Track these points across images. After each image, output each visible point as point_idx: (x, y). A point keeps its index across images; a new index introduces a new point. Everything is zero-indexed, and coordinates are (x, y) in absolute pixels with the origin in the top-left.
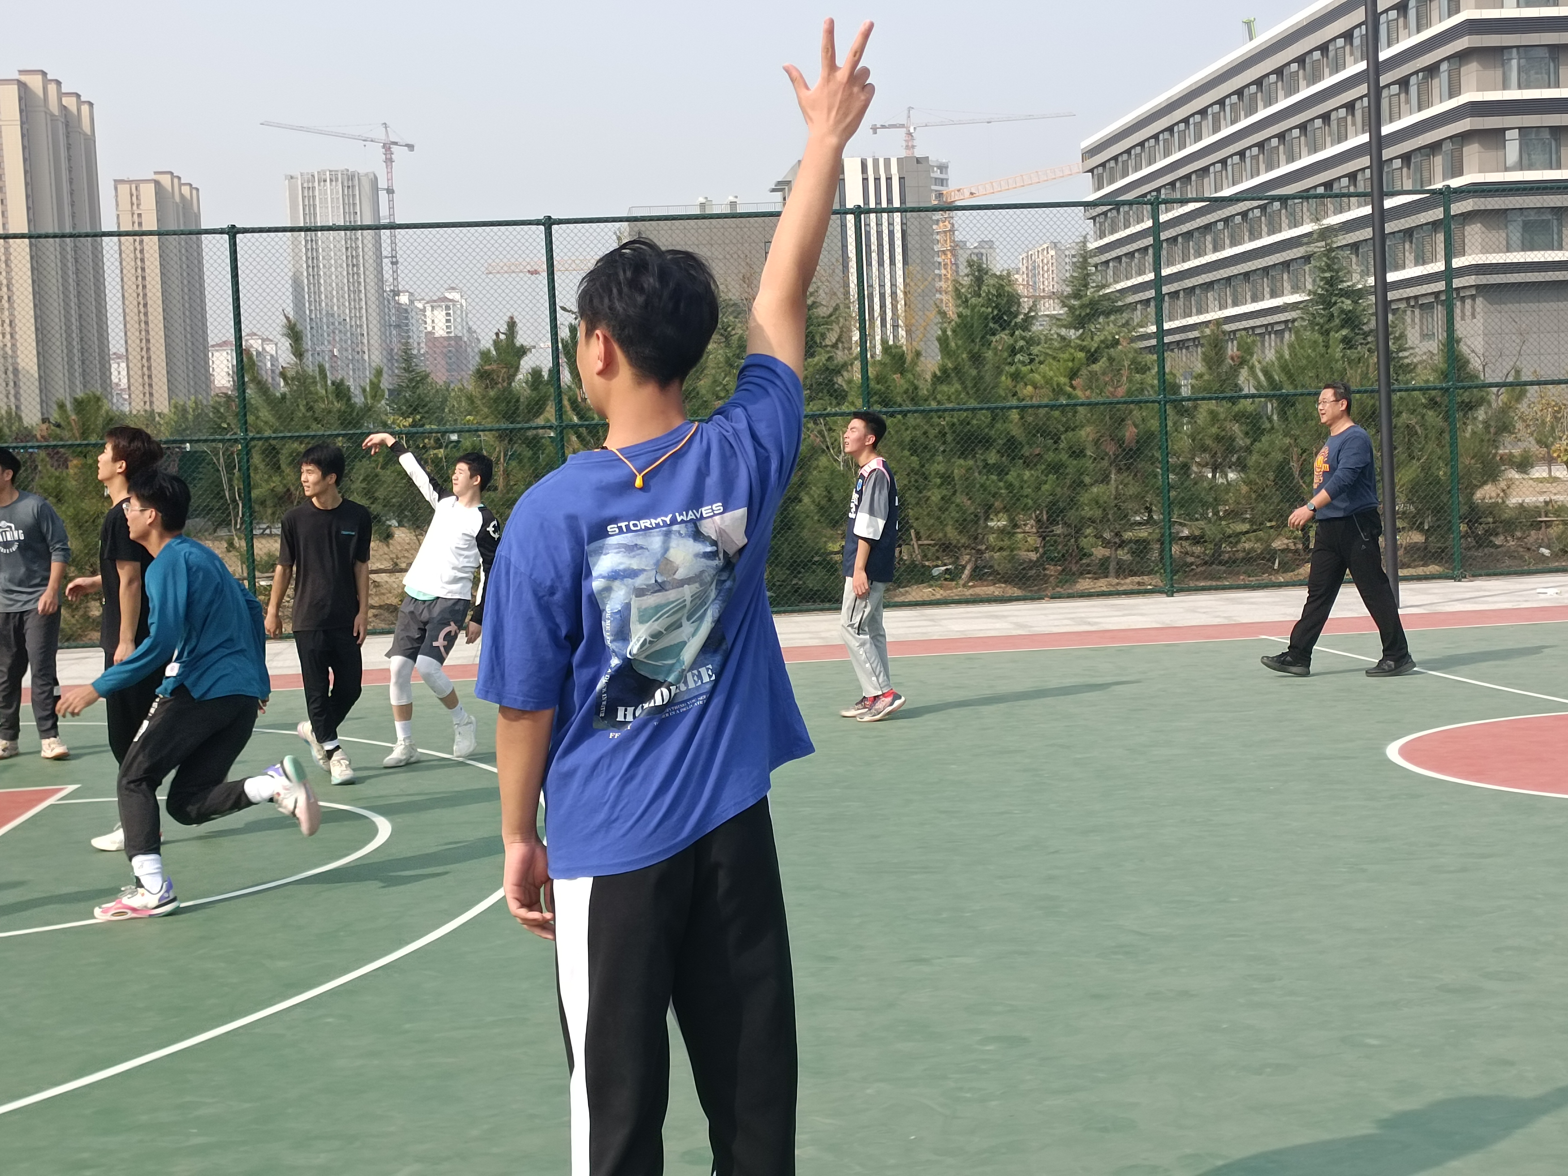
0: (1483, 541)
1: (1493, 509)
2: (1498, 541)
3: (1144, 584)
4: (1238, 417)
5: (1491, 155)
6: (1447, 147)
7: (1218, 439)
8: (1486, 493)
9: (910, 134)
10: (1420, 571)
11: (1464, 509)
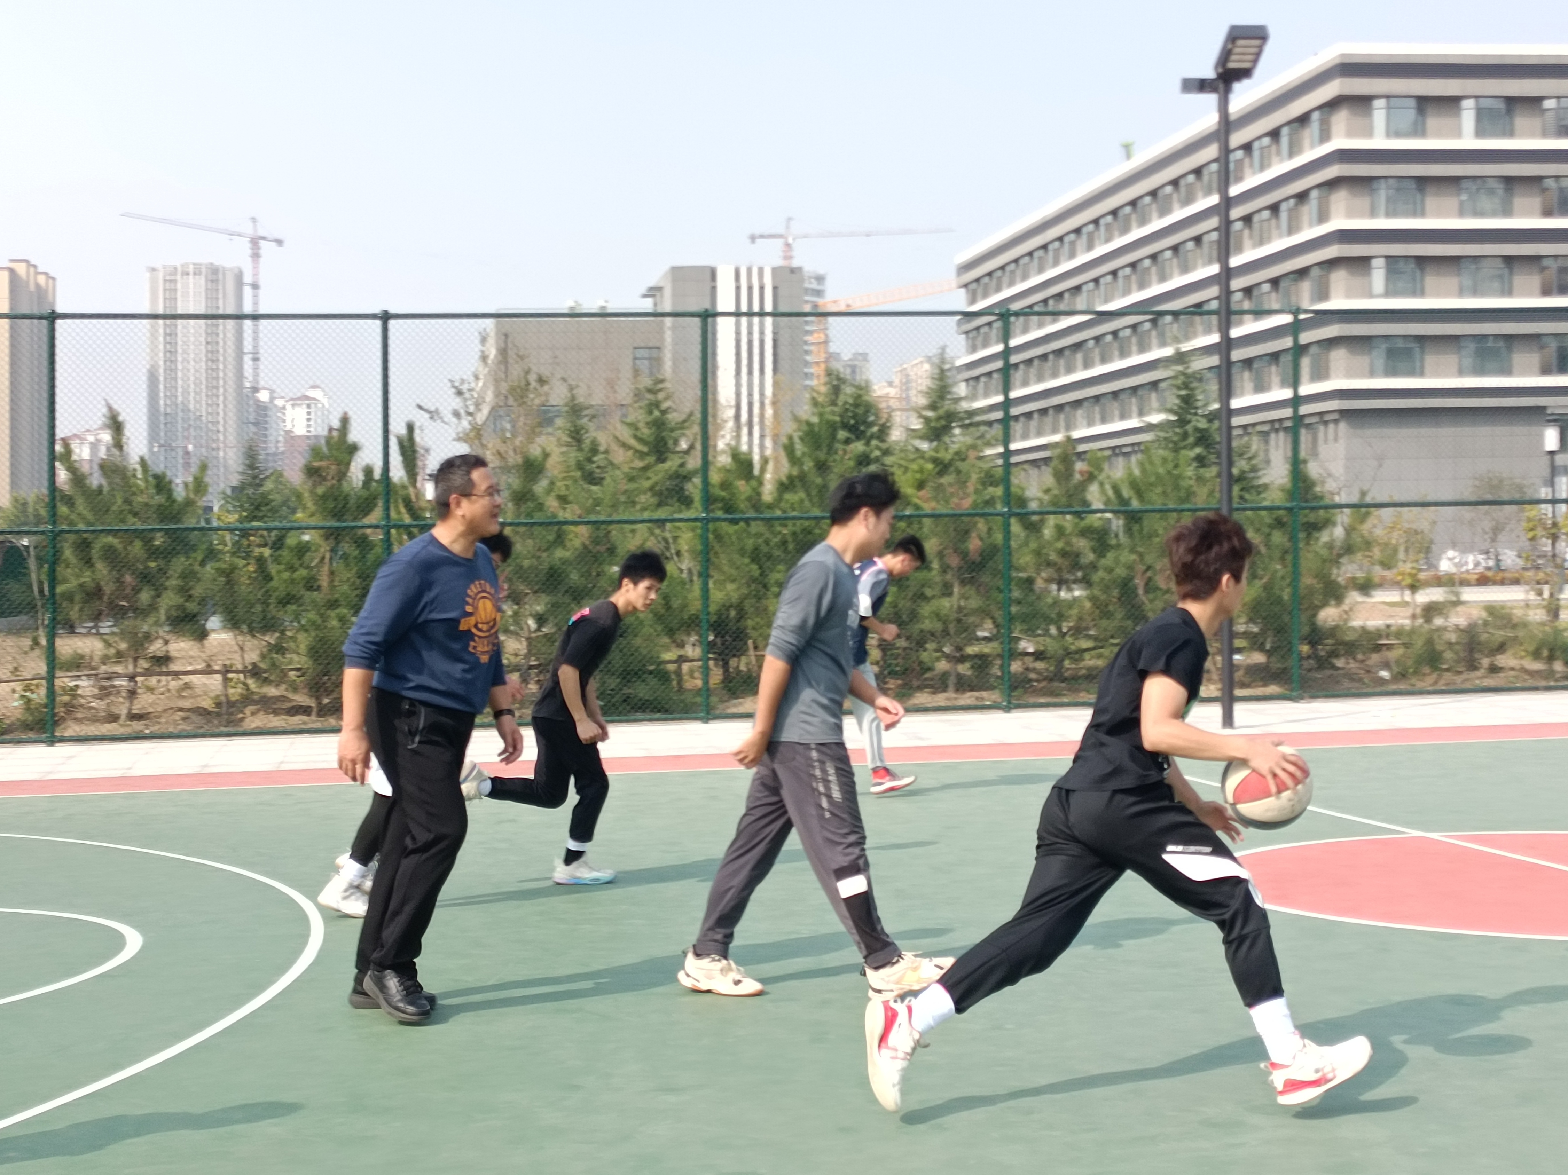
0: (1324, 663)
1: (1333, 631)
2: (1340, 663)
3: (983, 699)
4: (1085, 532)
5: (1358, 281)
6: (1315, 272)
7: (1064, 554)
8: (1328, 615)
9: (788, 245)
10: (1259, 691)
11: (1306, 630)
